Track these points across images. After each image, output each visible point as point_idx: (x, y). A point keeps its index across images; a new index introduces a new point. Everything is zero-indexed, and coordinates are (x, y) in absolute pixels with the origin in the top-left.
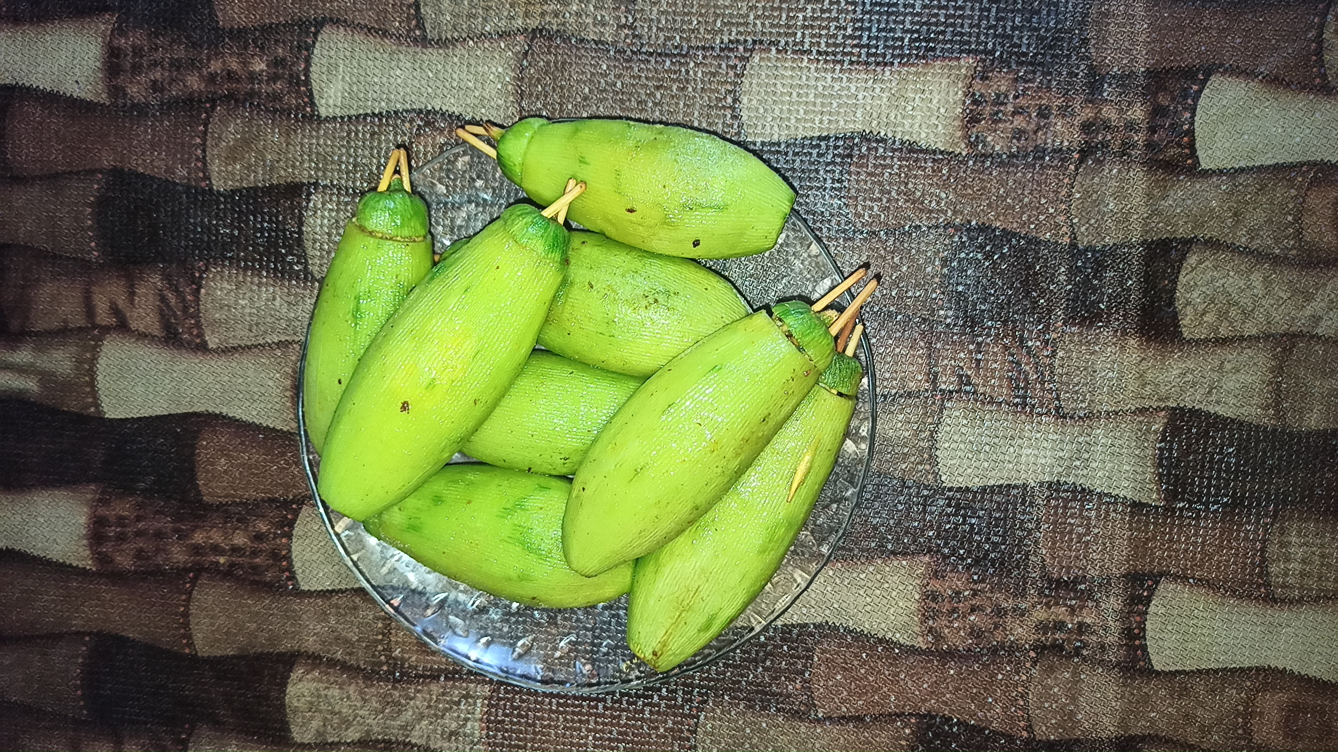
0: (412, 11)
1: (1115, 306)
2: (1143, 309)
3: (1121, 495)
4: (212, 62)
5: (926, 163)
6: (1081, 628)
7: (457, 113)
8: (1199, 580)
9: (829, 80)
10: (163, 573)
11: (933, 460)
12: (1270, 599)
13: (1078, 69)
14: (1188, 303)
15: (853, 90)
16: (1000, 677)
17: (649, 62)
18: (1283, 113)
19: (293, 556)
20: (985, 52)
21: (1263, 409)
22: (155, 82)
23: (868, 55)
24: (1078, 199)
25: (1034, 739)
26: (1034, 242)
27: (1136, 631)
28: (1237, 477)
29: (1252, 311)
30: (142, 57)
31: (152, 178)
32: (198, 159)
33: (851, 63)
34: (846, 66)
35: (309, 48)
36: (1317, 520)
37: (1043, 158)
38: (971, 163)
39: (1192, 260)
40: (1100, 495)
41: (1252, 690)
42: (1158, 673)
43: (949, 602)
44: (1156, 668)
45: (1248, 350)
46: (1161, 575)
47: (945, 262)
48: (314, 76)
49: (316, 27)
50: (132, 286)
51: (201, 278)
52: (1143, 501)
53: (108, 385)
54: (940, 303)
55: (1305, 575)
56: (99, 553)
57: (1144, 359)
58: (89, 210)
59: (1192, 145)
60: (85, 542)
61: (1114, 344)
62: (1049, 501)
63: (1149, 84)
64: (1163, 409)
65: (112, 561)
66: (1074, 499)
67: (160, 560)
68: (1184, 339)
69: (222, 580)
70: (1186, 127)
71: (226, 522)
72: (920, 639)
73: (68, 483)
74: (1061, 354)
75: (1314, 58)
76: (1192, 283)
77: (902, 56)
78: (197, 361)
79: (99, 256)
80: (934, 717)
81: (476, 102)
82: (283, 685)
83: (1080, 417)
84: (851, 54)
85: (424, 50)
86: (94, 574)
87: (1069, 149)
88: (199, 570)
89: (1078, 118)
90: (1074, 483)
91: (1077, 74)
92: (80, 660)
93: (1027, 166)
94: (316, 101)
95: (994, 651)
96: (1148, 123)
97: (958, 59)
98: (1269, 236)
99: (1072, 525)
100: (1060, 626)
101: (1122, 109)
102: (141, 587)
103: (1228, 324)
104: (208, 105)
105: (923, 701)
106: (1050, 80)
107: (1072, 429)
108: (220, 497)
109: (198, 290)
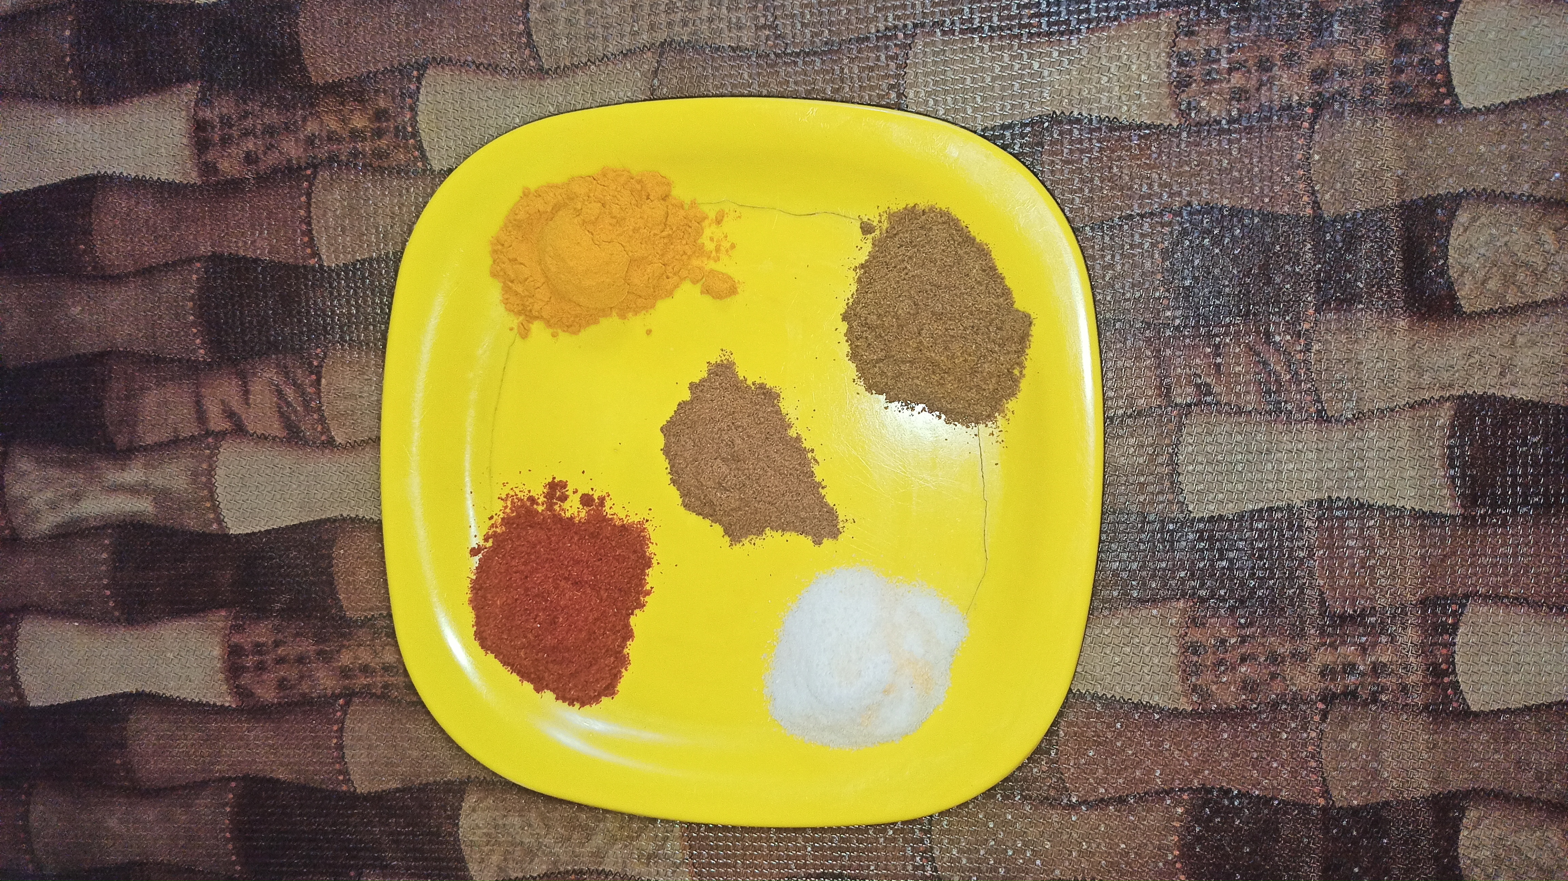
0: (524, 40)
1: (1377, 283)
2: (1410, 283)
3: (1408, 507)
4: (309, 123)
5: (1131, 141)
6: (1377, 669)
8: (1515, 598)
9: (1006, 59)
10: (311, 703)
11: (1175, 487)
13: (1300, 9)
14: (1465, 269)
15: (1036, 66)
16: (1285, 736)
17: (795, 63)
22: (248, 154)
23: (1049, 24)
24: (1318, 161)
25: (1333, 806)
26: (1269, 218)
27: (1444, 666)
28: (1547, 471)
29: (1544, 270)
30: (231, 127)
31: (256, 261)
32: (303, 234)
33: (1031, 35)
34: (1025, 40)
35: (414, 95)
37: (1269, 119)
38: (1184, 134)
39: (1463, 217)
40: (1381, 509)
42: (1476, 715)
43: (1214, 653)
44: (1474, 708)
45: (1546, 318)
46: (1466, 596)
47: (1166, 254)
48: (422, 126)
49: (418, 70)
50: (245, 384)
51: (320, 366)
52: (1435, 511)
53: (229, 497)
54: (1165, 302)
56: (237, 687)
57: (1417, 342)
58: (190, 304)
59: (1448, 83)
60: (221, 676)
61: (1379, 328)
62: (1321, 522)
63: (1390, 16)
64: (1448, 399)
65: (252, 694)
66: (1351, 517)
67: (305, 687)
68: (1465, 313)
69: (375, 704)
70: (1438, 62)
72: (1183, 700)
73: (196, 611)
74: (1316, 347)
76: (1467, 246)
77: (1089, 21)
78: (325, 460)
79: (206, 354)
80: (1209, 791)
82: (454, 819)
83: (1348, 420)
84: (1029, 25)
85: (542, 83)
86: (234, 711)
87: (1299, 104)
88: (349, 695)
89: (1307, 66)
90: (1348, 498)
91: (1301, 15)
92: (228, 809)
94: (428, 154)
95: (1274, 706)
96: (1392, 61)
97: (1158, 14)
99: (1352, 548)
100: (1350, 669)
101: (1359, 49)
102: (287, 721)
103: (1515, 290)
104: (309, 172)
105: (1195, 772)
106: (1269, 26)
107: (1338, 434)
108: (365, 611)
109: (318, 381)
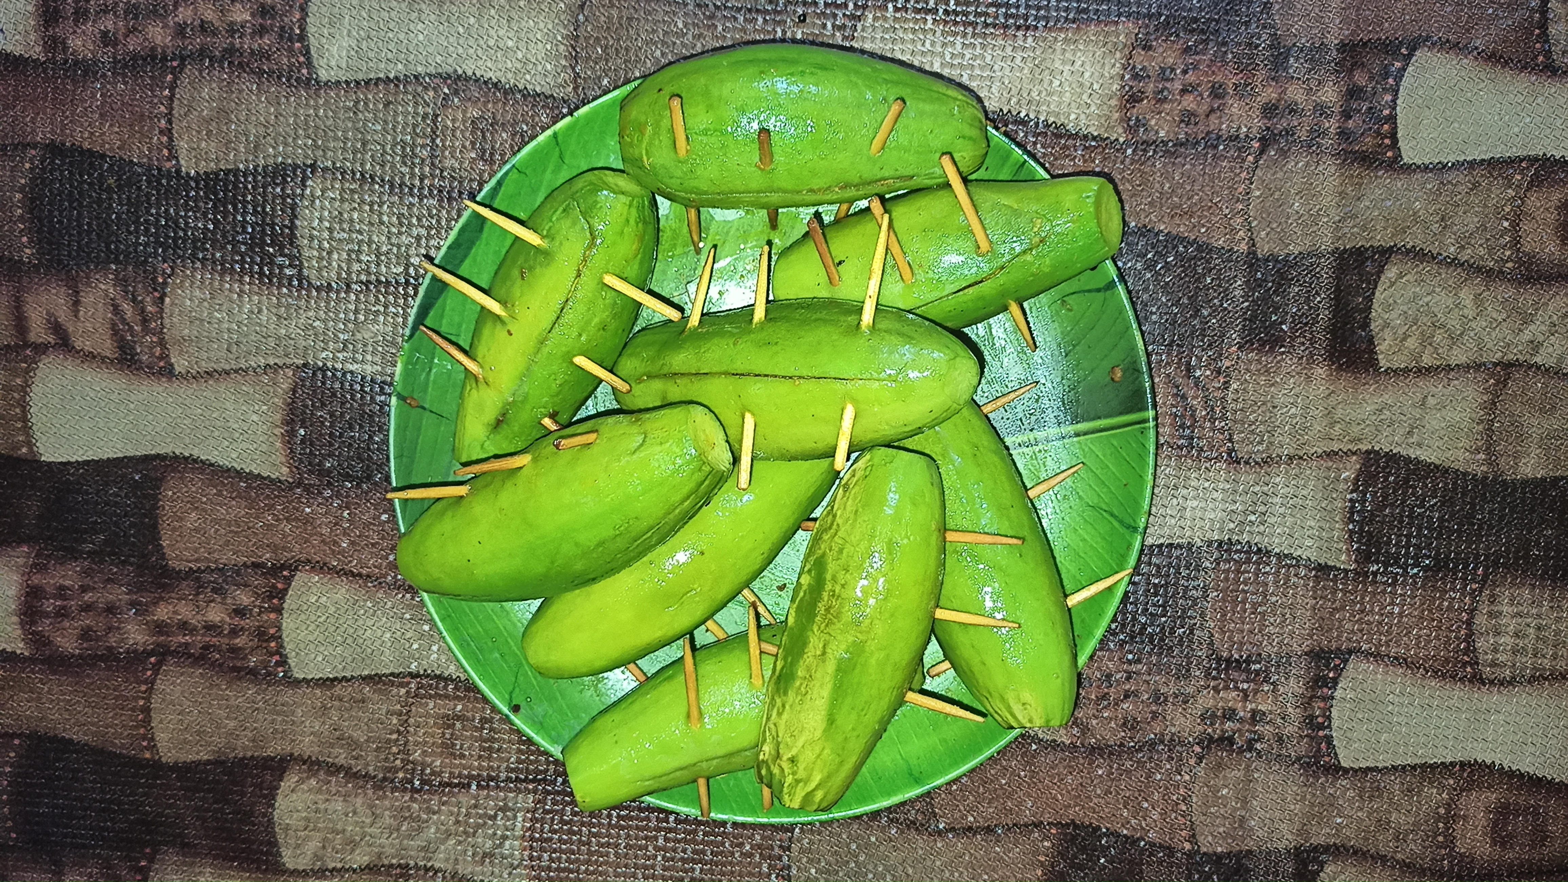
1: (1301, 328)
2: (1333, 332)
3: (1304, 557)
4: (181, 9)
5: (1076, 151)
6: (1256, 717)
7: (495, 80)
8: (1396, 658)
9: (959, 46)
10: (117, 658)
12: (1477, 680)
13: (1259, 39)
14: (1386, 325)
15: (988, 59)
16: (1159, 777)
17: (736, 19)
18: (1500, 97)
19: (284, 636)
20: (1150, 16)
21: (1472, 453)
22: (105, 34)
23: (1007, 16)
24: (1258, 197)
25: (1198, 851)
26: (1205, 249)
27: (1320, 720)
28: (1440, 534)
29: (1461, 335)
31: (103, 156)
32: (161, 132)
33: (986, 25)
34: (979, 29)
36: (1533, 586)
37: (1216, 147)
38: (1129, 151)
39: (1391, 272)
40: (1279, 556)
41: (1455, 789)
42: (1346, 771)
43: (1099, 687)
44: (1343, 764)
45: (1456, 382)
46: (1350, 652)
48: (311, 29)
50: (76, 294)
51: (165, 283)
52: (1330, 563)
53: (44, 419)
55: (1518, 651)
56: (33, 633)
57: (1333, 392)
58: (18, 196)
59: (1393, 135)
60: (15, 619)
61: (1298, 373)
62: (1218, 564)
63: (1344, 59)
64: (1354, 453)
65: (50, 643)
66: (1248, 561)
67: (112, 641)
68: (1381, 368)
69: (193, 665)
70: (1386, 112)
71: (198, 594)
72: (1063, 731)
74: (1234, 386)
75: (1537, 31)
76: (1391, 301)
77: (1047, 19)
78: (161, 389)
79: (33, 254)
80: (1078, 827)
81: (519, 66)
82: (271, 797)
83: (1257, 463)
84: (986, 14)
86: (25, 659)
87: (1247, 136)
88: (163, 653)
89: (1259, 99)
90: (1248, 542)
91: (1259, 45)
92: (8, 769)
93: (1197, 156)
94: (315, 62)
95: (1152, 745)
96: (1341, 106)
97: (1117, 23)
98: (1481, 245)
99: (1246, 592)
100: (1230, 714)
101: (1311, 89)
102: (88, 676)
103: (1432, 350)
104: (175, 64)
105: (1065, 806)
106: (1226, 52)
107: (1247, 477)
108: (190, 562)
109: (162, 299)
